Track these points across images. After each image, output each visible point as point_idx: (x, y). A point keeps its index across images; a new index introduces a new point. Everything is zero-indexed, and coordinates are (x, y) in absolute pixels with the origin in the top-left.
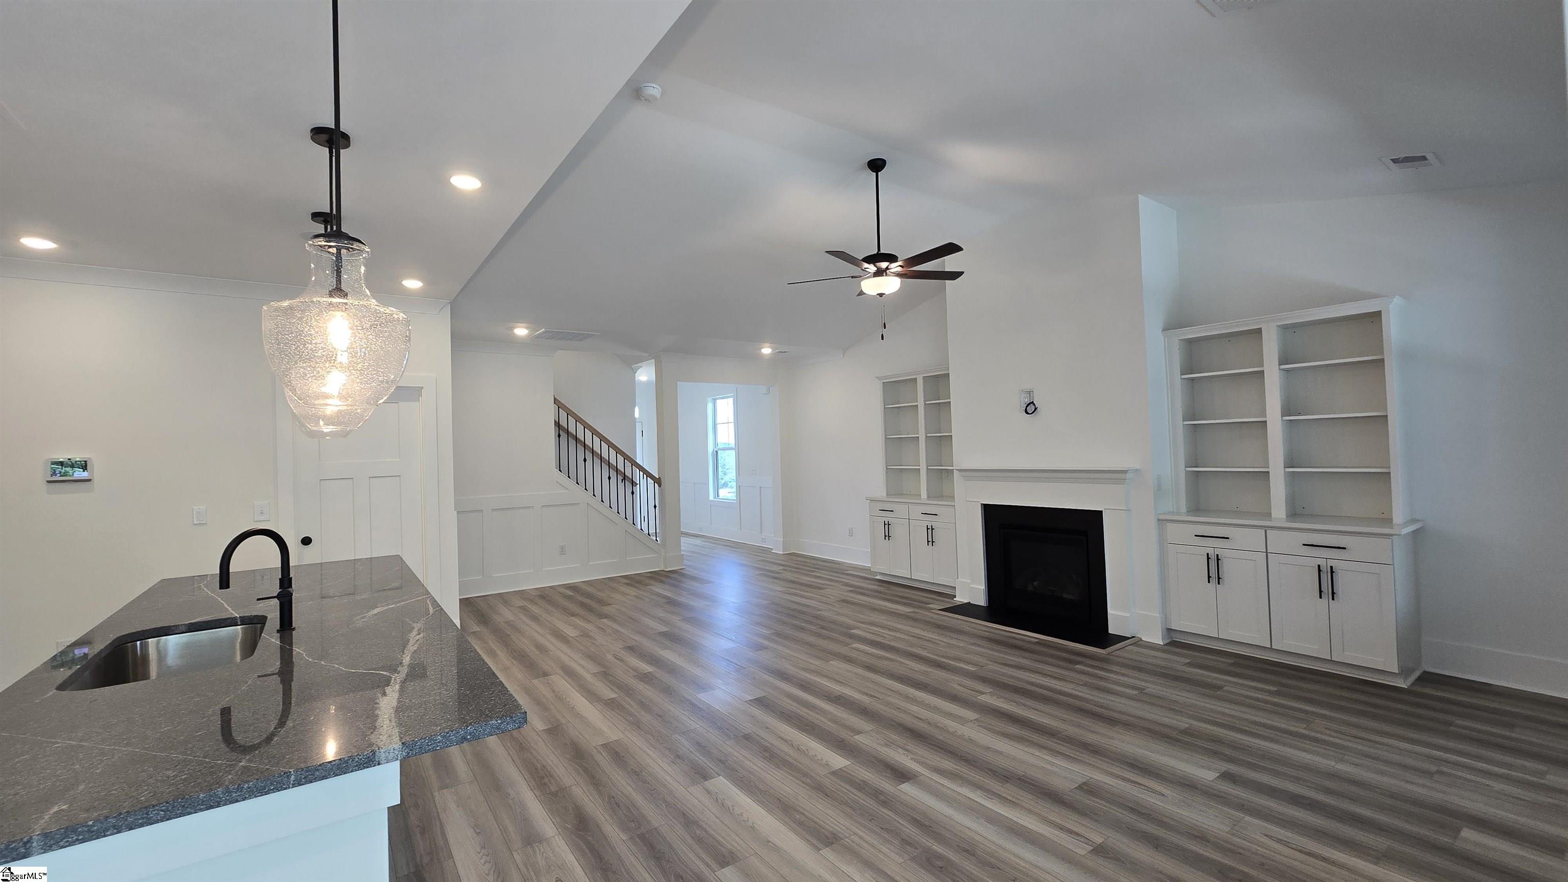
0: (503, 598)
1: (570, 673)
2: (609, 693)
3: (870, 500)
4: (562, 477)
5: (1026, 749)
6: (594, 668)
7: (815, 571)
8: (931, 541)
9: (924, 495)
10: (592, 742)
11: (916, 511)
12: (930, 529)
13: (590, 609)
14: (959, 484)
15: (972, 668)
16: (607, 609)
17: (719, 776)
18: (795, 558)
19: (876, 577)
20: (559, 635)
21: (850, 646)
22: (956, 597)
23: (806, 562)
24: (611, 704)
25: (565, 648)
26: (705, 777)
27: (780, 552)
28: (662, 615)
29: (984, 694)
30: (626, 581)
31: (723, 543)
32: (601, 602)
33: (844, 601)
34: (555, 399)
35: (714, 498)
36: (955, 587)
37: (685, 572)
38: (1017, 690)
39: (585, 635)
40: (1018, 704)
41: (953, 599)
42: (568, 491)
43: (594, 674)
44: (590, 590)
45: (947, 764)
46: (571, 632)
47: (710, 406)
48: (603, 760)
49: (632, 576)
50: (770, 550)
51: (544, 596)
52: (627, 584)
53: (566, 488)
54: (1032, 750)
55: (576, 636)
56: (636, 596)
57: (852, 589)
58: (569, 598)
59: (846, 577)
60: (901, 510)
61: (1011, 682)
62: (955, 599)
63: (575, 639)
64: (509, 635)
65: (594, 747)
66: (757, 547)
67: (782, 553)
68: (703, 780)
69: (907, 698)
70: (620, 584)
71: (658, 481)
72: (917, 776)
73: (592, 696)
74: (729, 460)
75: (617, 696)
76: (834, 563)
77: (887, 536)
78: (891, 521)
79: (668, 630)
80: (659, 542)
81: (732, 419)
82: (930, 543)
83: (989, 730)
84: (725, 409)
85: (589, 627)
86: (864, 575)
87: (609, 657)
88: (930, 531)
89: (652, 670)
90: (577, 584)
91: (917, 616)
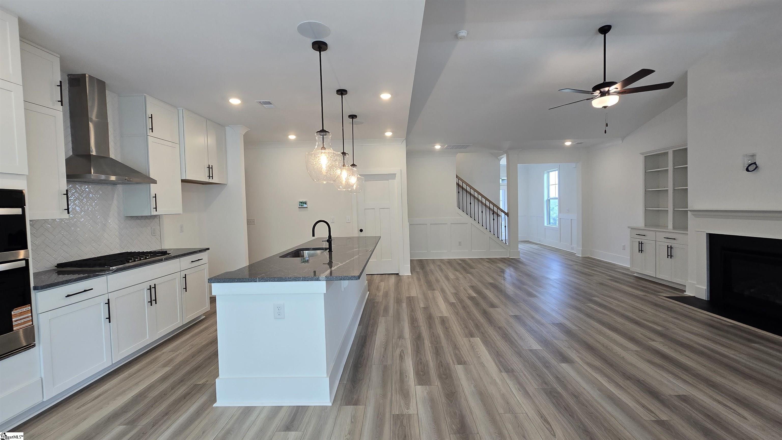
0: (433, 261)
1: (443, 291)
2: (453, 300)
3: (631, 228)
4: (460, 211)
5: (658, 371)
6: (453, 291)
7: (594, 267)
8: (670, 255)
9: (670, 226)
10: (437, 314)
11: (661, 236)
12: (670, 248)
13: (465, 269)
14: (692, 220)
15: (659, 328)
16: (472, 270)
17: (478, 337)
18: (589, 260)
19: (634, 275)
20: (447, 278)
21: (585, 304)
22: (686, 292)
23: (592, 262)
24: (452, 305)
25: (446, 282)
26: (472, 335)
27: (580, 255)
28: (495, 276)
29: (655, 341)
30: (488, 260)
31: (549, 248)
32: (472, 267)
33: (601, 284)
34: (457, 175)
35: (547, 225)
36: (685, 286)
37: (520, 260)
38: (682, 345)
39: (457, 279)
40: (676, 350)
41: (683, 293)
42: (462, 217)
43: (452, 293)
44: (470, 262)
45: (598, 363)
46: (451, 276)
47: (546, 176)
48: (437, 322)
49: (492, 259)
50: (575, 254)
51: (450, 262)
52: (487, 262)
53: (461, 216)
54: (661, 372)
55: (453, 279)
56: (488, 267)
57: (611, 278)
58: (459, 264)
59: (613, 272)
60: (650, 235)
61: (684, 341)
62: (684, 293)
63: (453, 280)
64: (429, 274)
65: (437, 316)
66: (568, 252)
67: (581, 256)
68: (470, 337)
69: (600, 333)
70: (485, 261)
71: (507, 214)
72: (574, 363)
73: (446, 299)
74: (554, 205)
75: (455, 302)
76: (612, 265)
77: (641, 251)
78: (643, 241)
79: (494, 282)
80: (507, 244)
81: (557, 183)
82: (669, 257)
83: (641, 357)
84: (554, 177)
85: (460, 276)
86: (626, 273)
87: (462, 288)
88: (669, 249)
89: (476, 296)
90: (466, 259)
91: (646, 298)
